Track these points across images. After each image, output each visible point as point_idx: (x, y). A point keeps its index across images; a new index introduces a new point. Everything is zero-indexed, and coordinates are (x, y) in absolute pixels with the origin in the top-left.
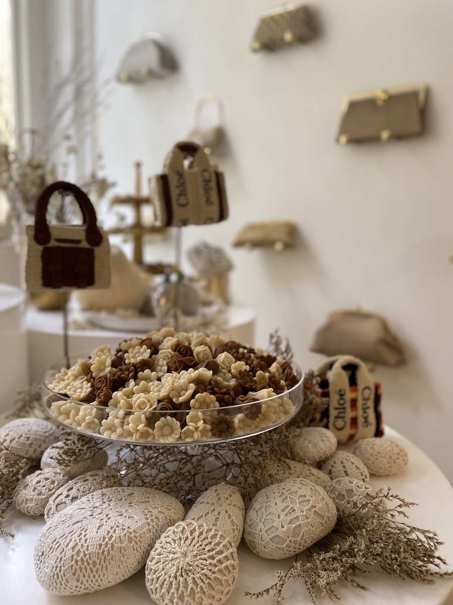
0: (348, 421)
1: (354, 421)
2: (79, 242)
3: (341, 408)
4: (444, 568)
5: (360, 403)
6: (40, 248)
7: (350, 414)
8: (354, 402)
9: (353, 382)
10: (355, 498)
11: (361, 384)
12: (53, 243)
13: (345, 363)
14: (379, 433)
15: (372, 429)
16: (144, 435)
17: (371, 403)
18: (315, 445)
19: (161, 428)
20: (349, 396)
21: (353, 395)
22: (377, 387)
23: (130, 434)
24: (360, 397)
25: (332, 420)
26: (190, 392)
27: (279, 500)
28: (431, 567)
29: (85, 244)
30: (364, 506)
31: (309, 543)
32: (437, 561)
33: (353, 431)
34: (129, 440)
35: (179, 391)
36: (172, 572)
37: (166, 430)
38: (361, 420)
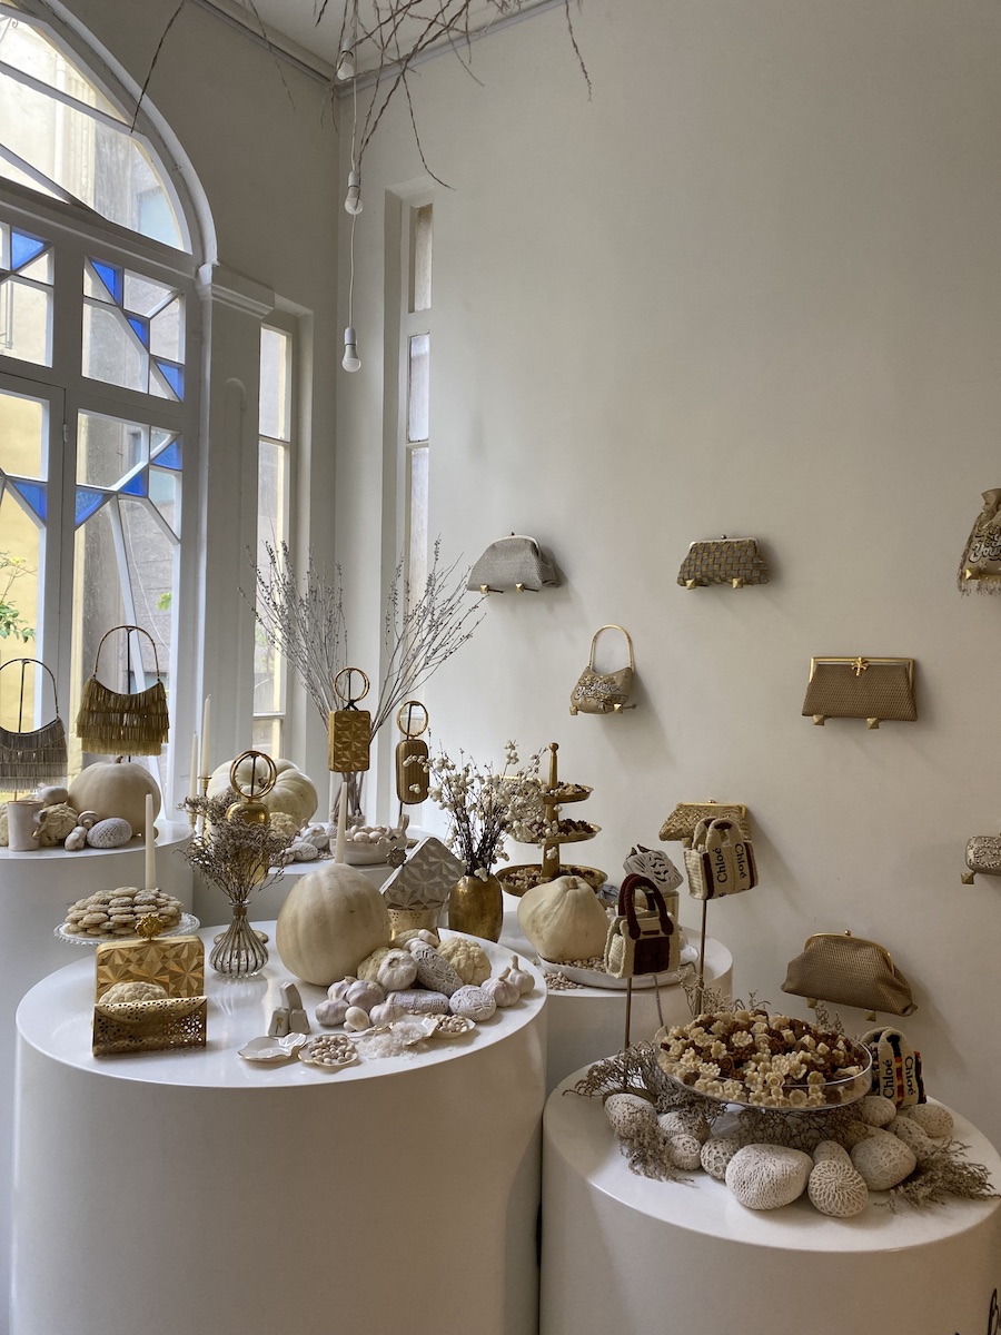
0: (895, 1088)
1: (901, 1089)
2: (657, 932)
3: (889, 1078)
4: (993, 1192)
5: (904, 1072)
6: (634, 942)
7: (897, 1083)
8: (899, 1071)
9: (897, 1053)
10: (925, 1148)
11: (904, 1057)
12: (642, 937)
13: (889, 1035)
14: (922, 1100)
15: (916, 1096)
16: (784, 1103)
17: (913, 1072)
18: (881, 1111)
19: (794, 1098)
20: (895, 1066)
21: (898, 1065)
22: (917, 1056)
23: (774, 1103)
24: (904, 1067)
25: (882, 1089)
26: (804, 1071)
27: (878, 1148)
28: (984, 1191)
29: (662, 934)
30: (932, 1154)
31: (903, 1177)
32: (988, 1187)
33: (900, 1099)
34: (773, 1106)
35: (796, 1070)
36: (833, 1188)
37: (798, 1099)
38: (906, 1088)
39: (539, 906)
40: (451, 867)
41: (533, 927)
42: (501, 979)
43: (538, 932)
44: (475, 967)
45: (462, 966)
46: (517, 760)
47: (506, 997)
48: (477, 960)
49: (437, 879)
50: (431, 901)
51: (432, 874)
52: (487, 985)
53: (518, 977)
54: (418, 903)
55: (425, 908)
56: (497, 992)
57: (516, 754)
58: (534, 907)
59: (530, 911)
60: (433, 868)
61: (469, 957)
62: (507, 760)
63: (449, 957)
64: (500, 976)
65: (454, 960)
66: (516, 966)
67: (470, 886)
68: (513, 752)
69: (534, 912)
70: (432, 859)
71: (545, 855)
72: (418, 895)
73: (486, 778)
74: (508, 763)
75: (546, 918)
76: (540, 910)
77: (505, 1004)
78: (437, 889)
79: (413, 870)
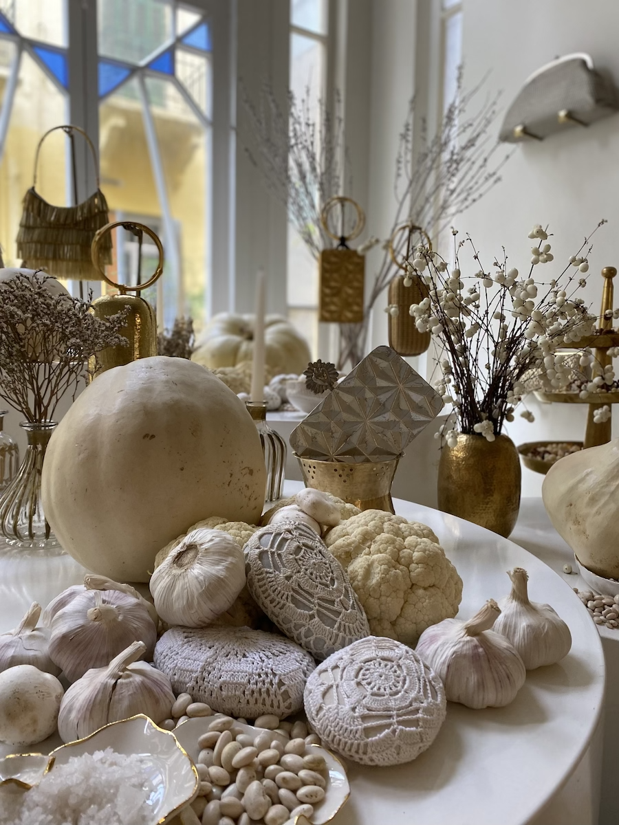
39: (582, 480)
40: (417, 398)
41: (569, 514)
42: (472, 631)
43: (577, 522)
44: (413, 586)
45: (375, 579)
46: (550, 258)
47: (481, 685)
48: (416, 569)
49: (389, 416)
50: (377, 452)
51: (381, 408)
52: (433, 639)
53: (523, 623)
54: (353, 452)
55: (367, 461)
56: (455, 663)
57: (548, 248)
58: (571, 482)
59: (563, 488)
60: (383, 398)
61: (397, 560)
62: (533, 257)
63: (348, 555)
64: (471, 621)
65: (358, 564)
66: (521, 594)
67: (466, 448)
68: (545, 243)
69: (572, 489)
70: (381, 383)
71: (591, 416)
72: (354, 440)
73: (493, 276)
74: (535, 262)
75: (593, 500)
76: (583, 487)
77: (478, 702)
78: (389, 434)
79: (348, 398)
